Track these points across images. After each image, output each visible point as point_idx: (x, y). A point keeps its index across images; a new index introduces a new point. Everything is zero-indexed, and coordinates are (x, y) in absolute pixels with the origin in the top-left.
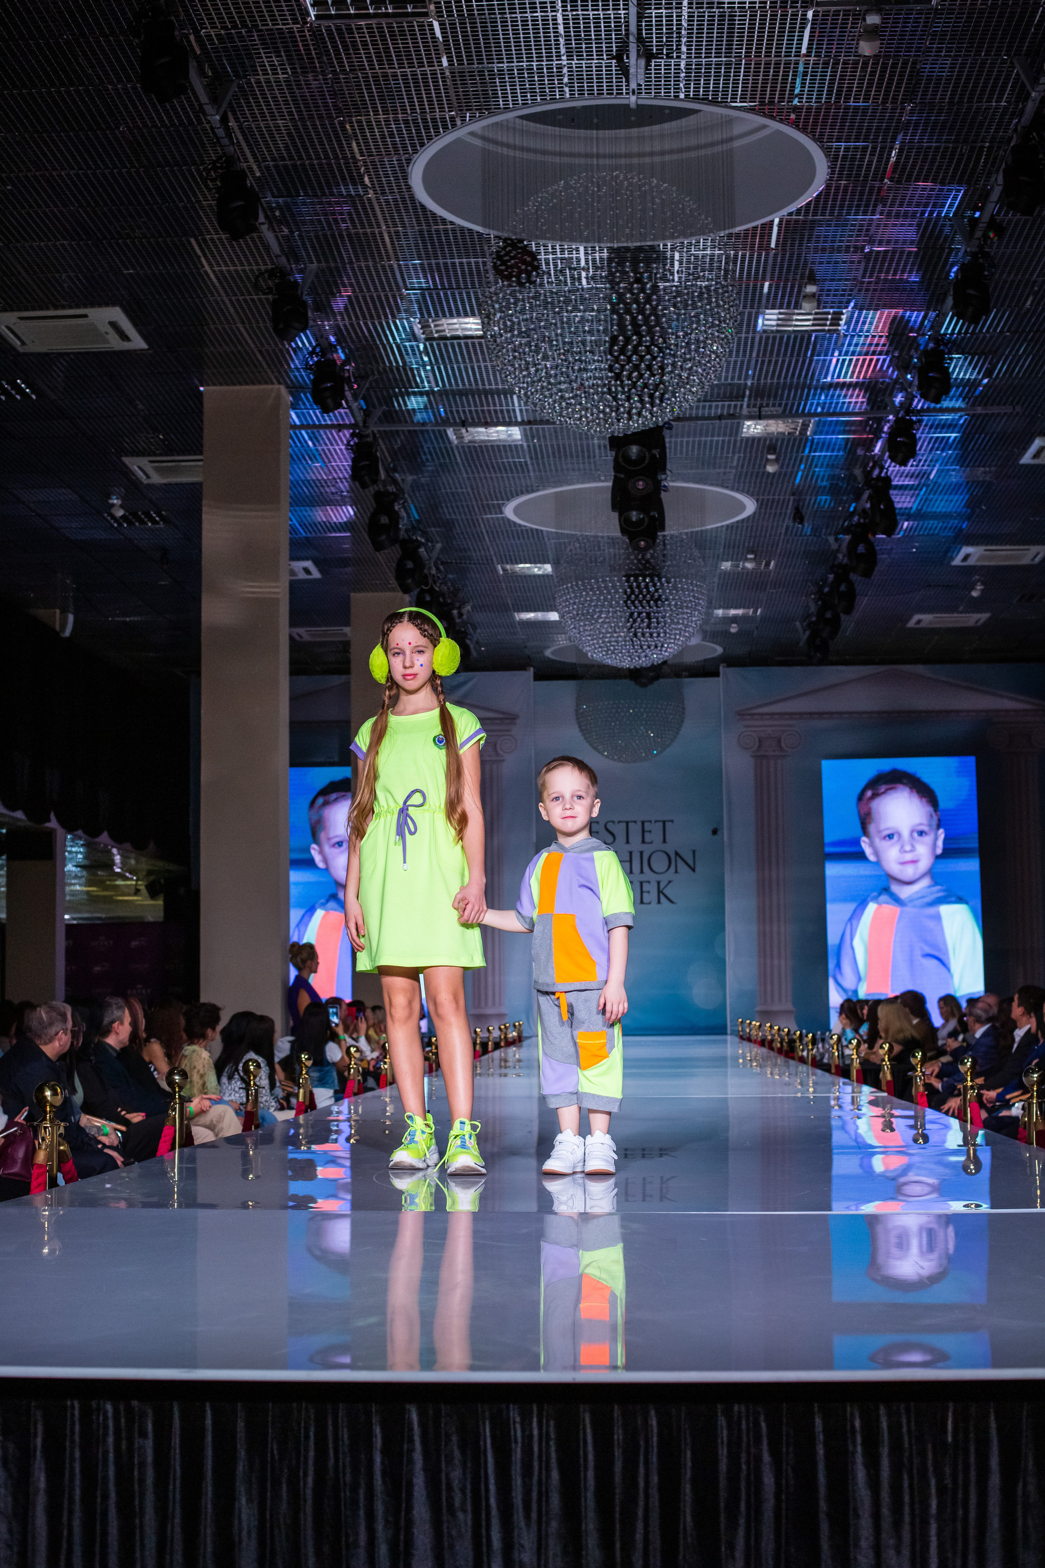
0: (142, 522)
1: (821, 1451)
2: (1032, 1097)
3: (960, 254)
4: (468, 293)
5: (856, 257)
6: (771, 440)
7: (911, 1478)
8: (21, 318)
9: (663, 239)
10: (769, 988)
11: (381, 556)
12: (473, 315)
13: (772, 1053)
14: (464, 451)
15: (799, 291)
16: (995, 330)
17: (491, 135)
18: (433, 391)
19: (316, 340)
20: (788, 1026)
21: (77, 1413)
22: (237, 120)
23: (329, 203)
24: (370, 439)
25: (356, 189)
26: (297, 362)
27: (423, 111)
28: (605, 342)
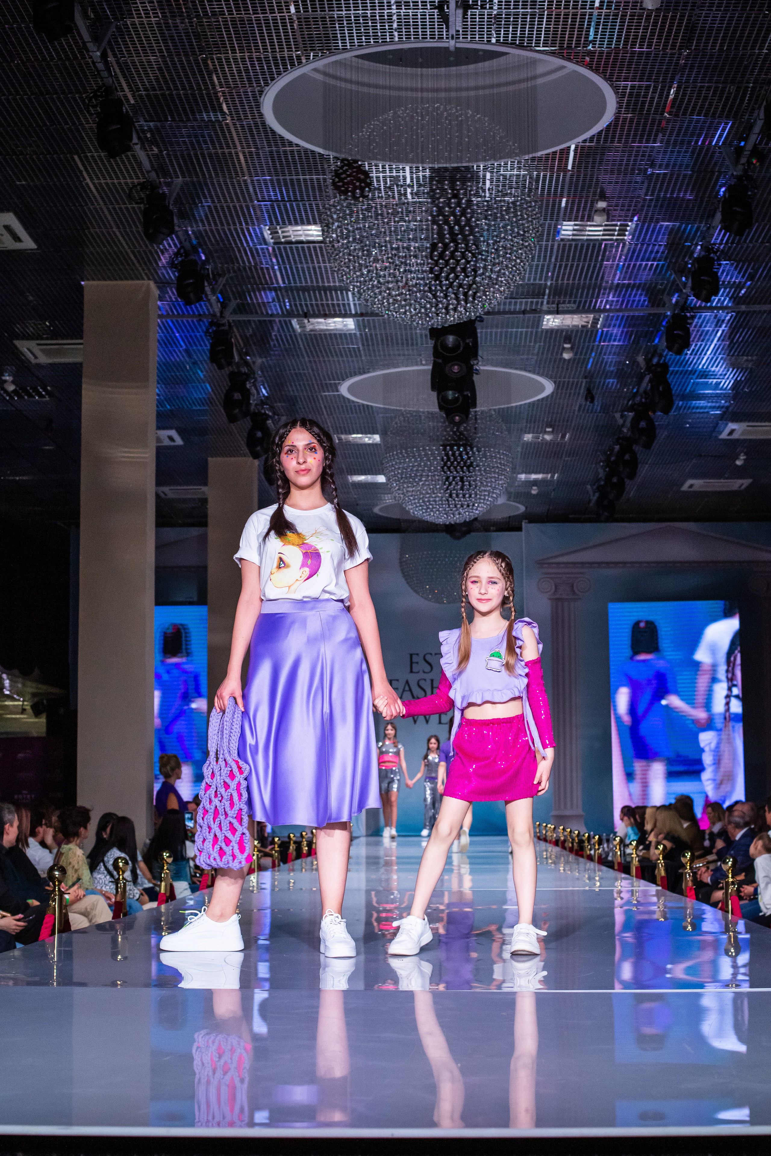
0: (30, 396)
3: (727, 177)
4: (311, 205)
5: (639, 179)
6: (567, 331)
9: (477, 161)
10: (562, 797)
11: (234, 427)
12: (315, 223)
13: (565, 852)
14: (306, 339)
15: (592, 206)
16: (757, 241)
17: (331, 71)
18: (280, 287)
19: (181, 243)
20: (578, 828)
22: (115, 55)
23: (193, 128)
24: (226, 328)
25: (216, 116)
26: (164, 261)
27: (274, 51)
28: (427, 248)
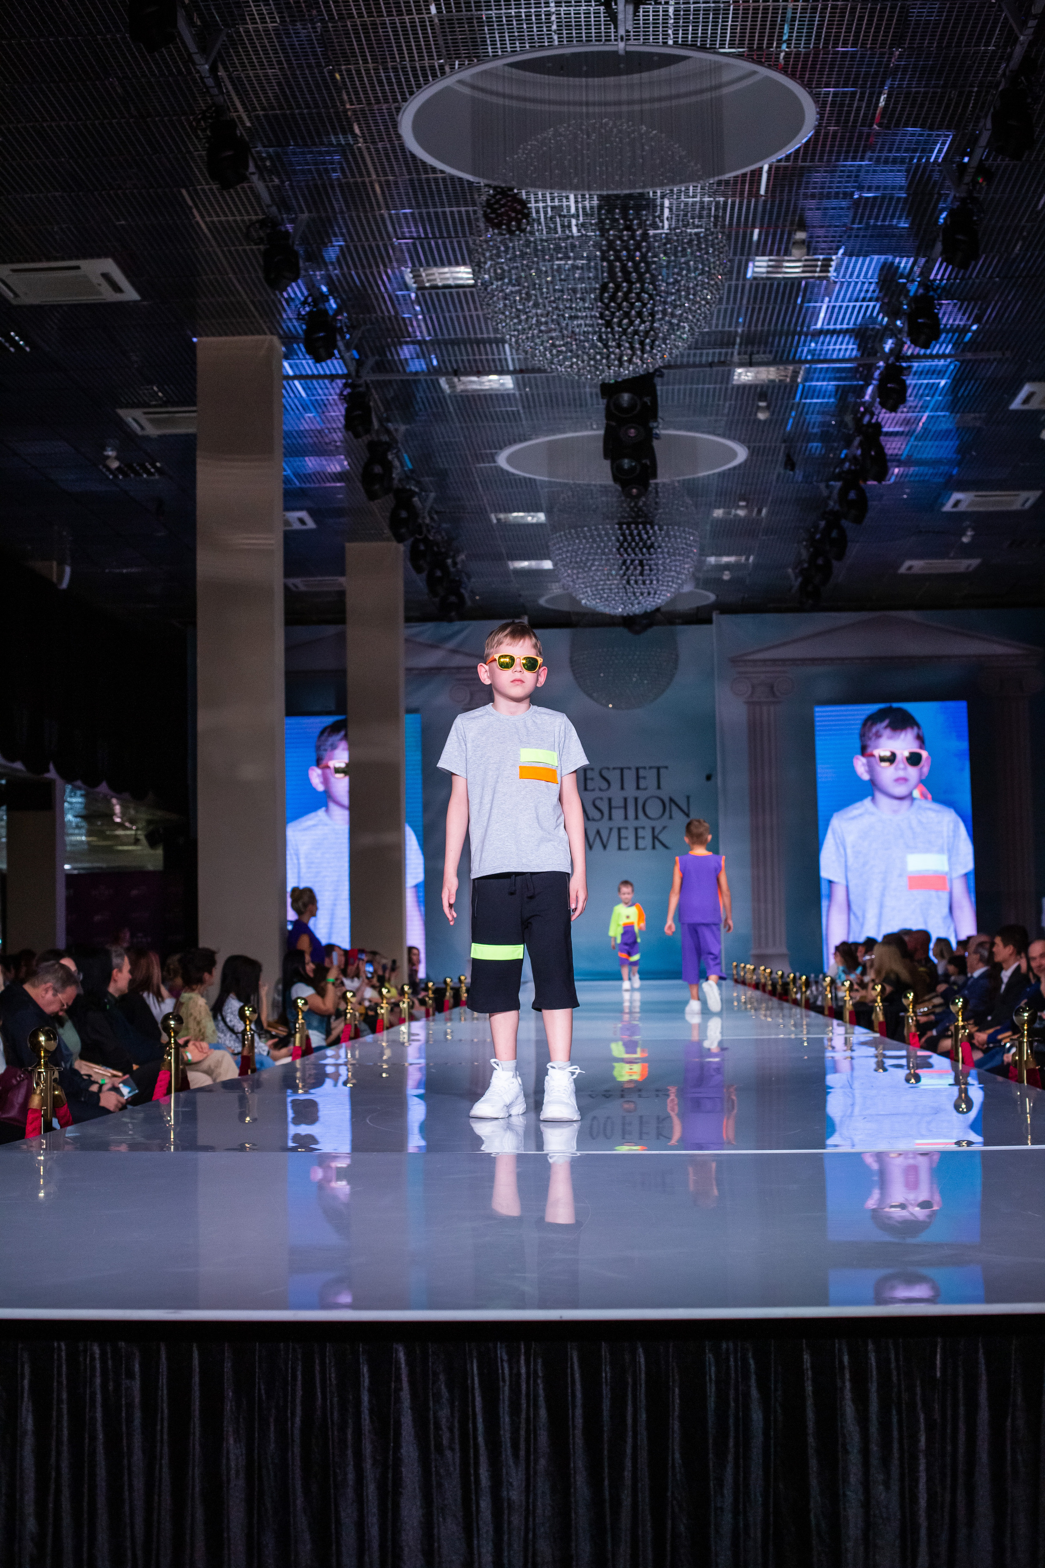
0: (137, 474)
1: (809, 1389)
2: (1022, 1036)
3: (949, 199)
4: (459, 243)
5: (844, 204)
6: (762, 386)
7: (899, 1413)
8: (14, 271)
9: (653, 186)
10: (763, 932)
11: (375, 505)
12: (464, 264)
13: (766, 997)
14: (457, 401)
15: (789, 238)
16: (984, 276)
17: (480, 84)
18: (425, 341)
19: (308, 289)
20: (781, 970)
21: (63, 1354)
22: (226, 69)
23: (320, 153)
24: (363, 390)
25: (346, 138)
26: (289, 312)
27: (412, 60)
28: (595, 289)
